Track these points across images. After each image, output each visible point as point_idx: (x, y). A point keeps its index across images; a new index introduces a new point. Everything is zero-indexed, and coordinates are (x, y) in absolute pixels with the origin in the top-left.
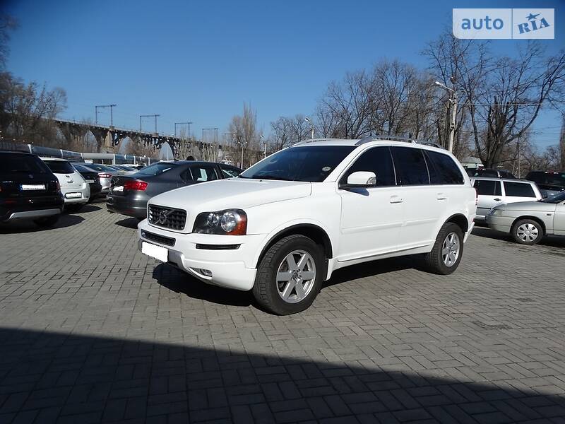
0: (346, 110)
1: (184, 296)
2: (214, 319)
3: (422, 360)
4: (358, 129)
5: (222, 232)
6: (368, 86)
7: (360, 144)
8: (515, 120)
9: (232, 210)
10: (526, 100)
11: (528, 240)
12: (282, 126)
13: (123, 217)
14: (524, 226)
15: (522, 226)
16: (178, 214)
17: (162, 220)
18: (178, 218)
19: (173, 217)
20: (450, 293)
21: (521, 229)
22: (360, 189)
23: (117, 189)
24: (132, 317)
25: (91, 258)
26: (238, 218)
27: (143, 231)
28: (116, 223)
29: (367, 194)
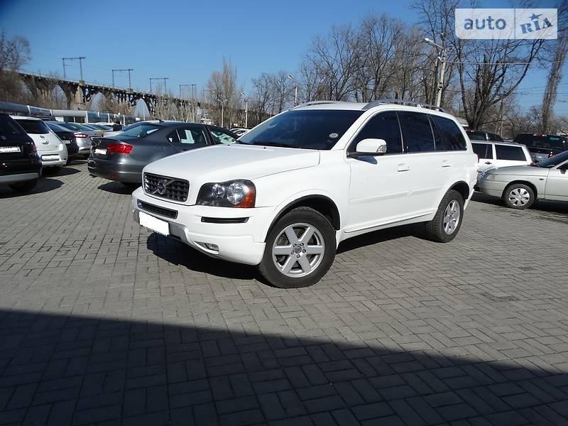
0: (331, 67)
1: (184, 268)
2: (220, 295)
3: (439, 336)
4: (342, 87)
5: (229, 205)
6: (355, 42)
7: (367, 108)
8: (503, 80)
9: (239, 181)
10: (516, 59)
11: (519, 204)
12: (264, 83)
13: (105, 181)
14: (516, 191)
15: (514, 191)
16: (179, 184)
17: (161, 191)
18: (179, 189)
19: (173, 188)
20: (453, 262)
21: (514, 193)
22: (368, 157)
23: (98, 151)
24: (134, 294)
25: (79, 228)
26: (246, 189)
27: (139, 201)
28: (99, 188)
29: (375, 162)
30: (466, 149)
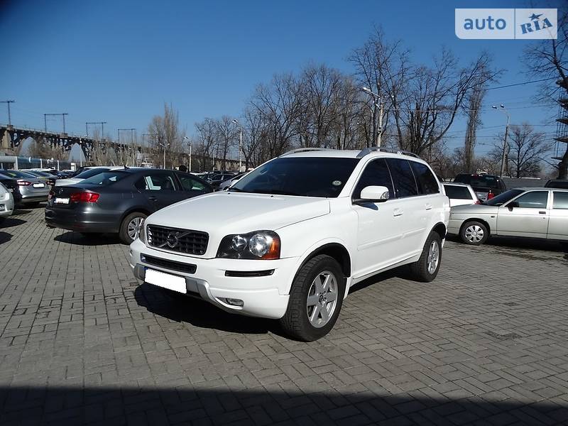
0: (273, 112)
4: (286, 131)
5: (252, 256)
6: (297, 89)
8: (434, 126)
9: (262, 232)
10: (444, 108)
11: (475, 240)
12: (207, 127)
14: (471, 228)
15: (469, 228)
17: (172, 244)
18: (194, 241)
19: (187, 240)
21: (469, 230)
26: (269, 240)
27: (142, 255)
28: (55, 239)
30: (439, 192)
